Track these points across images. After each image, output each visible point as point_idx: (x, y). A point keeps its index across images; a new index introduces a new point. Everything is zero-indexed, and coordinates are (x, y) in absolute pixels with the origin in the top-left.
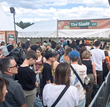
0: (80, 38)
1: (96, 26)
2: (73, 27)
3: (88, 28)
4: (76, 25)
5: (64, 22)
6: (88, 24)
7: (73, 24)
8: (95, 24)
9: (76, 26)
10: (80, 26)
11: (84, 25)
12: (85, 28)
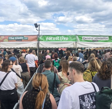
0: (17, 48)
1: (27, 39)
2: (11, 40)
3: (22, 41)
4: (13, 38)
5: (4, 37)
6: (22, 38)
7: (11, 38)
8: (27, 38)
9: (13, 40)
10: (16, 40)
11: (19, 38)
12: (20, 41)
